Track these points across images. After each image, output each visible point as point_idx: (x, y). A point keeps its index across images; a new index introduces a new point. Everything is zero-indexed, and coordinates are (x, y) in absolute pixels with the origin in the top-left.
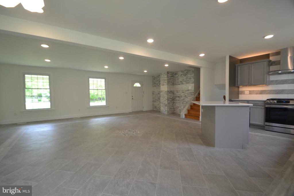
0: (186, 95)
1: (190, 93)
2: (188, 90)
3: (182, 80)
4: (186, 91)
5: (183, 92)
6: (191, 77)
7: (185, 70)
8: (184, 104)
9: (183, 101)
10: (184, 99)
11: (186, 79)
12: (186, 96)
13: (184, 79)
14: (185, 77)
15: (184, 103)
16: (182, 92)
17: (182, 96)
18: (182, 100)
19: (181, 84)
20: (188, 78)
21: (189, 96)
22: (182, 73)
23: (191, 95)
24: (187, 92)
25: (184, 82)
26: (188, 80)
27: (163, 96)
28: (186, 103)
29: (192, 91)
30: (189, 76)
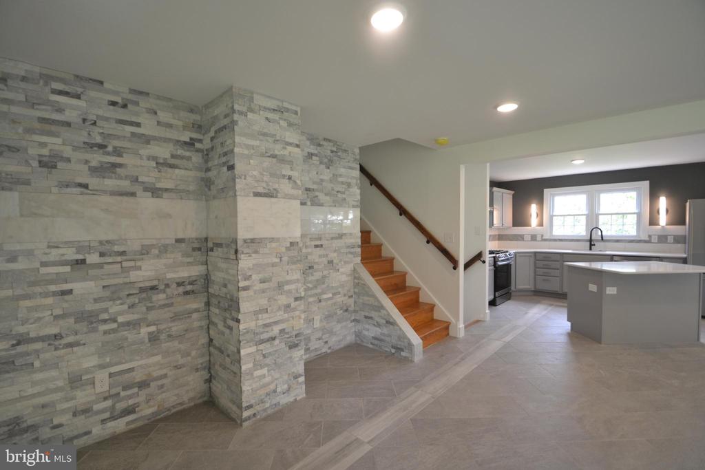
0: (333, 255)
1: (348, 247)
2: (341, 236)
3: (314, 183)
4: (332, 238)
5: (318, 243)
6: (349, 180)
7: (325, 139)
8: (323, 303)
9: (319, 291)
10: (324, 277)
11: (331, 181)
12: (330, 262)
13: (322, 180)
14: (326, 175)
15: (325, 296)
16: (316, 246)
17: (315, 267)
18: (315, 287)
19: (309, 203)
20: (340, 179)
21: (346, 263)
22: (313, 149)
23: (350, 256)
24: (337, 244)
25: (322, 197)
26: (341, 188)
27: (263, 281)
28: (334, 294)
29: (352, 241)
30: (342, 171)
